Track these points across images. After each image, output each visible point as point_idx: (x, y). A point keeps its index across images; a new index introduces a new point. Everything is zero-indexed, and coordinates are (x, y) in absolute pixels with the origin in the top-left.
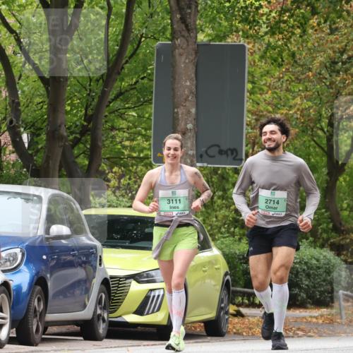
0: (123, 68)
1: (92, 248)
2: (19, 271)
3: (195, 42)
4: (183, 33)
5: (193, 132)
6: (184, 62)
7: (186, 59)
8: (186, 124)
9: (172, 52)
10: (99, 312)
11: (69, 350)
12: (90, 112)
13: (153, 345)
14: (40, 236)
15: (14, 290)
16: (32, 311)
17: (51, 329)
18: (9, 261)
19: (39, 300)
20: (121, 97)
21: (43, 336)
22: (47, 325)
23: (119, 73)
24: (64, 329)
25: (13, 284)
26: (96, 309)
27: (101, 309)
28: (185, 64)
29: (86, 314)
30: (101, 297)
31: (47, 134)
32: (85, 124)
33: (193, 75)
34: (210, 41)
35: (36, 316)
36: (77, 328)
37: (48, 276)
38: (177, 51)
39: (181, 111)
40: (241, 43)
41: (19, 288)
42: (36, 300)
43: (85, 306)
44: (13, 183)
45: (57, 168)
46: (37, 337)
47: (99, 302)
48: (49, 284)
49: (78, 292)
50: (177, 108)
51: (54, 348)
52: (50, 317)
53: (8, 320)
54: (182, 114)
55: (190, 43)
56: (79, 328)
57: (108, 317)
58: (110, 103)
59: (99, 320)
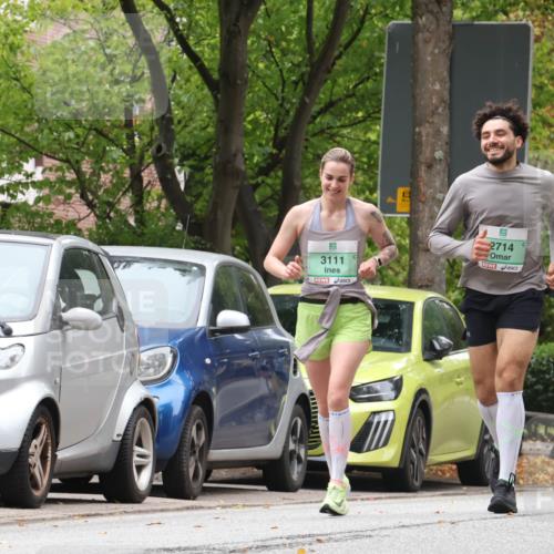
0: (334, 64)
1: (282, 348)
2: (169, 383)
3: (450, 21)
4: (430, 6)
5: (444, 164)
6: (432, 53)
7: (434, 48)
8: (433, 151)
9: (413, 37)
10: (292, 446)
11: (244, 506)
12: (282, 133)
13: (376, 499)
14: (201, 328)
15: (160, 413)
16: (188, 444)
17: (217, 474)
18: (154, 367)
19: (199, 428)
20: (332, 109)
21: (205, 485)
22: (212, 466)
23: (329, 72)
24: (237, 473)
25: (158, 403)
26: (287, 443)
27: (295, 442)
28: (432, 56)
29: (272, 450)
30: (296, 423)
31: (215, 168)
32: (275, 151)
33: (446, 74)
34: (473, 19)
35: (195, 452)
36: (257, 472)
37: (214, 390)
38: (420, 35)
39: (425, 131)
40: (524, 22)
41: (168, 408)
42: (194, 428)
43: (270, 438)
44: (160, 245)
45: (230, 222)
46: (195, 486)
47: (292, 430)
48: (214, 403)
49: (259, 416)
50: (420, 125)
51: (222, 502)
52: (216, 454)
53: (151, 459)
54: (427, 135)
55: (441, 22)
56: (261, 471)
57: (306, 455)
58: (315, 118)
59: (291, 459)
